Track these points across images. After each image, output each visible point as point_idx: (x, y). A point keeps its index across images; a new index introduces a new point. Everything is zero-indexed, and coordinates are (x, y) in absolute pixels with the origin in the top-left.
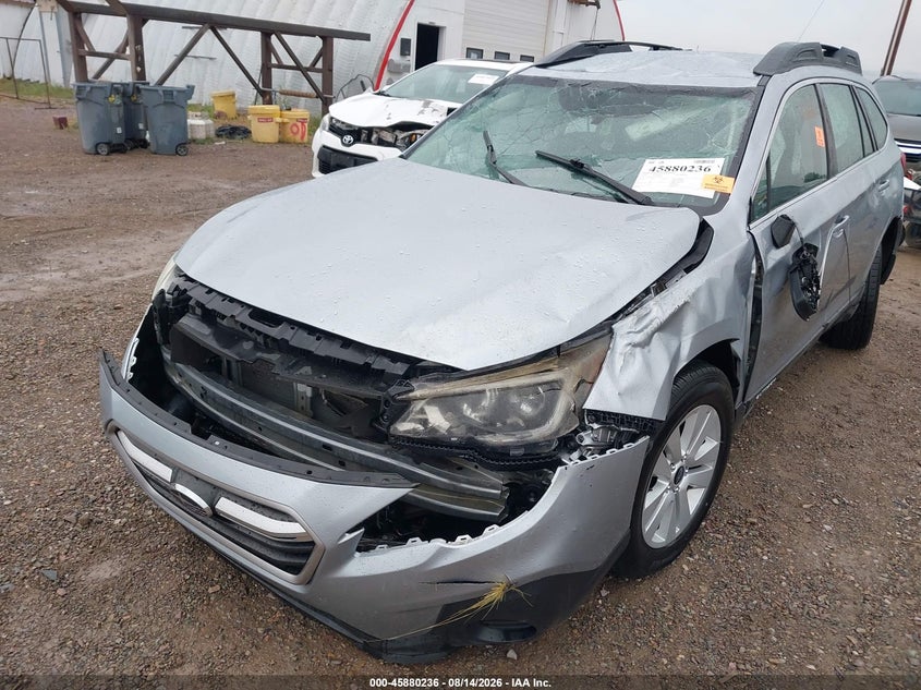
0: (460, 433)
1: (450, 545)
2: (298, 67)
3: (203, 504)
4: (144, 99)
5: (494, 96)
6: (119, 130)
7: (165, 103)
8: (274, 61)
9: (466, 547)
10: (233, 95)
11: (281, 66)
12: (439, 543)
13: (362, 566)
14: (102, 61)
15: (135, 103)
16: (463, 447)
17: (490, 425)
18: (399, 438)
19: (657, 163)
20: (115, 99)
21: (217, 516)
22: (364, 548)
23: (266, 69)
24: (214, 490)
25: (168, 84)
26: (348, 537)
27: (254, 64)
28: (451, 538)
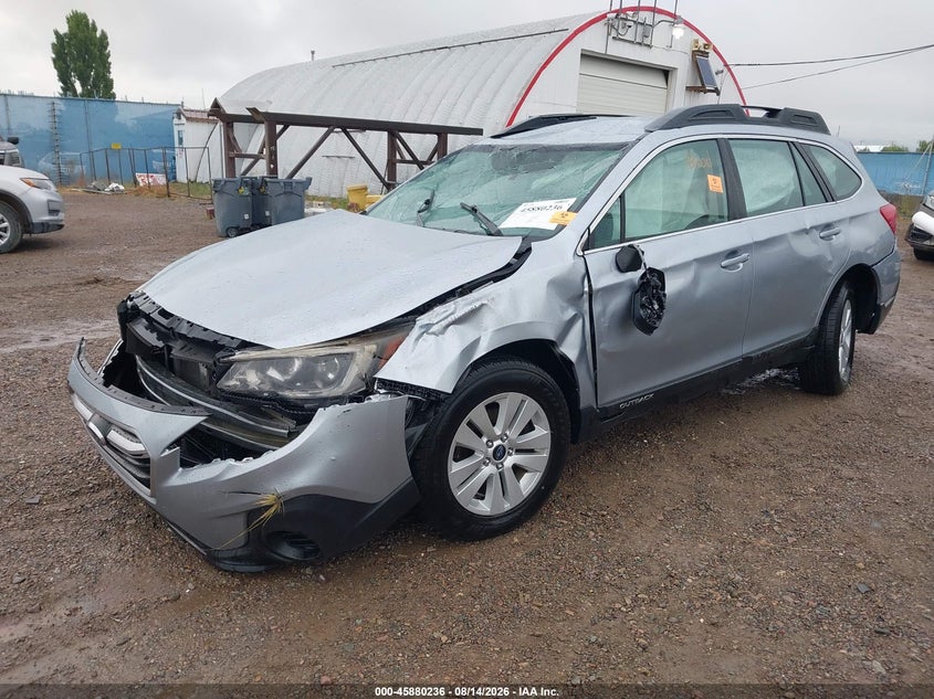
0: (267, 387)
1: (238, 463)
2: (415, 161)
3: (100, 435)
4: (271, 190)
5: (450, 163)
6: (247, 217)
7: (285, 193)
8: (398, 157)
9: (249, 465)
10: (366, 189)
11: (403, 161)
12: (231, 461)
13: (183, 478)
14: (248, 162)
15: (263, 194)
16: (270, 400)
17: (290, 385)
18: (222, 390)
19: (529, 205)
20: (245, 191)
21: (108, 443)
22: (186, 464)
23: (391, 165)
24: (107, 425)
25: (296, 177)
26: (167, 452)
27: (381, 162)
28: (239, 458)
